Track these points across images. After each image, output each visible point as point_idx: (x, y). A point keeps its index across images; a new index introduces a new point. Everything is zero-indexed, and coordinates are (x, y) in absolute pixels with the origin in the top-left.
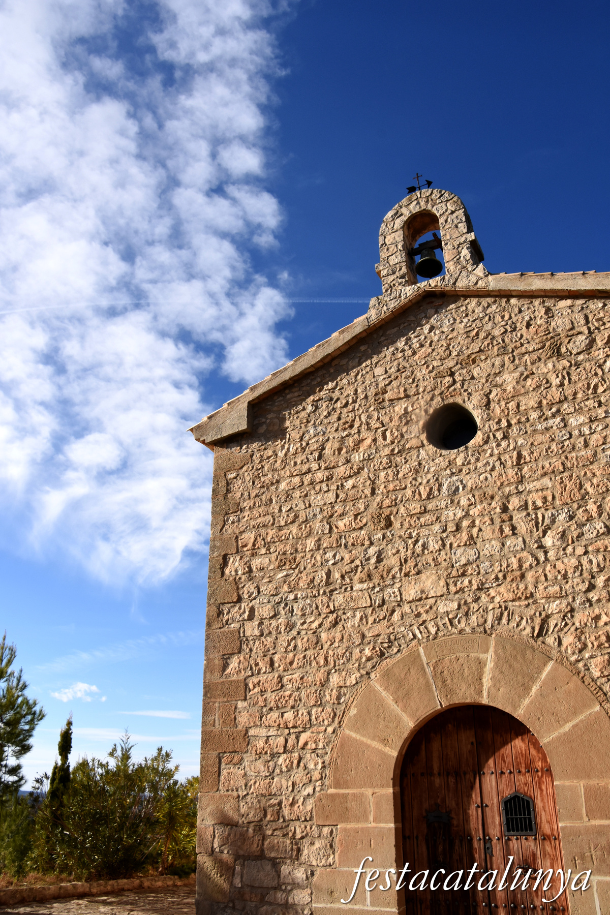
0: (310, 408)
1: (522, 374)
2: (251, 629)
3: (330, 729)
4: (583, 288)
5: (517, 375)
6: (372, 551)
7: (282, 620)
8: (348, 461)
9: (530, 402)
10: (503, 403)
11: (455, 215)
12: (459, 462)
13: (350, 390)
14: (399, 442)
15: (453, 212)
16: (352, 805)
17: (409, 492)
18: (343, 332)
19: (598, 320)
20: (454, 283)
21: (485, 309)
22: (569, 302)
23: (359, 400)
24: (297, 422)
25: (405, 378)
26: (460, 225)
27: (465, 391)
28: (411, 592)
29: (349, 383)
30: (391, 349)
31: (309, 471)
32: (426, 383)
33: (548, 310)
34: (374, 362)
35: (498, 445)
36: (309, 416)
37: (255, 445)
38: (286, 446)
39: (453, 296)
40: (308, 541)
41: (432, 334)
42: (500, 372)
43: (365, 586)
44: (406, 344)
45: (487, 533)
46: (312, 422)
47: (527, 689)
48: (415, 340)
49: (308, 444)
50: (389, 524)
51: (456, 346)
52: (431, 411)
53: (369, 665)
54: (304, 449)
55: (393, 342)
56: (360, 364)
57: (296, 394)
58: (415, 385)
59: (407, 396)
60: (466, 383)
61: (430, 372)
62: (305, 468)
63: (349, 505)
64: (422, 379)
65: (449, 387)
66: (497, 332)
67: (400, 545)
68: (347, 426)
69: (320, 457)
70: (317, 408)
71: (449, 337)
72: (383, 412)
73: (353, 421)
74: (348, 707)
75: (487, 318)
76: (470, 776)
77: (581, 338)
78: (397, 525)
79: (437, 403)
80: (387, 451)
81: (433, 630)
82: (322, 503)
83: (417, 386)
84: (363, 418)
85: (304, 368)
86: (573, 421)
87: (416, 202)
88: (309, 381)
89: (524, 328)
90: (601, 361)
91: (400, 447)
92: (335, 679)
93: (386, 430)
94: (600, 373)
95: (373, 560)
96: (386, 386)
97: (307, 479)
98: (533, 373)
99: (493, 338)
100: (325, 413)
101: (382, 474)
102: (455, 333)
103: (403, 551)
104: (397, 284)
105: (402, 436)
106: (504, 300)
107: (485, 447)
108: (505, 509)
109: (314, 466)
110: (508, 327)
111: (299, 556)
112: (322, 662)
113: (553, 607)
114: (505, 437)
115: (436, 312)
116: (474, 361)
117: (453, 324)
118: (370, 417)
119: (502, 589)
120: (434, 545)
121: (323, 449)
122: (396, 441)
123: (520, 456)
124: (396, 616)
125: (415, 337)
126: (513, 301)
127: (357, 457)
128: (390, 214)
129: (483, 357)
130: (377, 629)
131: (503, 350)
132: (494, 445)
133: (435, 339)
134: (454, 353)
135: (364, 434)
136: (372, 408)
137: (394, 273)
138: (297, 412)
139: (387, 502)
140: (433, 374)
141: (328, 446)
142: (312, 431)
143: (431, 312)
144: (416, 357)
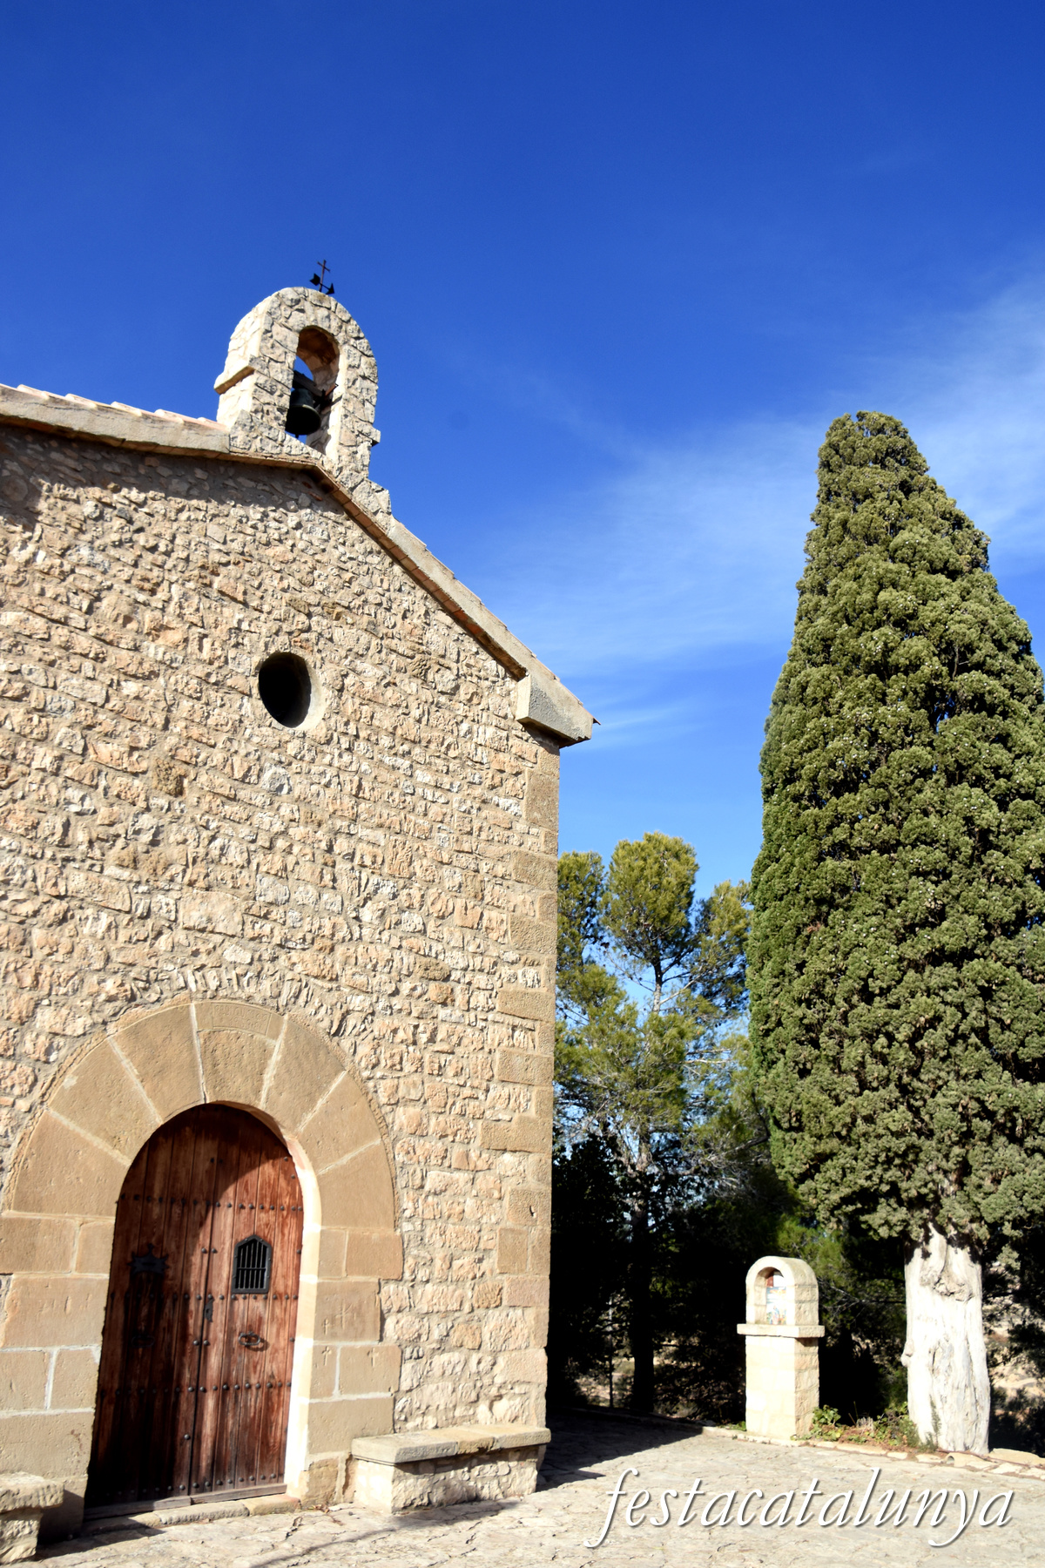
0: (89, 508)
1: (384, 677)
3: (23, 1105)
4: (476, 620)
5: (380, 673)
6: (146, 821)
8: (136, 649)
9: (385, 719)
10: (357, 701)
12: (292, 749)
13: (166, 529)
14: (220, 667)
16: (43, 1239)
17: (218, 756)
18: (189, 426)
19: (468, 666)
20: (352, 489)
21: (366, 553)
22: (448, 620)
23: (174, 555)
24: (63, 517)
25: (250, 573)
26: (367, 404)
27: (319, 651)
28: (193, 914)
29: (165, 515)
30: (239, 511)
31: (64, 622)
32: (275, 603)
33: (427, 613)
34: (211, 512)
35: (340, 756)
36: (85, 521)
38: (31, 547)
39: (337, 501)
40: (40, 750)
41: (298, 533)
42: (362, 655)
43: (126, 874)
44: (261, 520)
45: (305, 870)
46: (87, 537)
47: (313, 1101)
48: (273, 524)
49: (73, 571)
50: (179, 792)
51: (322, 578)
52: (272, 650)
53: (109, 1009)
54: (64, 576)
55: (245, 503)
56: (188, 497)
57: (72, 463)
58: (259, 593)
59: (245, 604)
60: (322, 641)
61: (284, 590)
62: (59, 612)
63: (124, 726)
64: (270, 592)
65: (302, 631)
66: (372, 596)
67: (189, 831)
68: (147, 586)
69: (90, 611)
70: (101, 517)
71: (317, 557)
72: (206, 603)
73: (158, 584)
74: (62, 1072)
75: (365, 568)
76: (200, 1207)
77: (449, 675)
78: (191, 796)
80: (201, 670)
81: (213, 984)
82: (79, 694)
83: (262, 598)
84: (176, 591)
85: (109, 432)
86: (423, 776)
87: (326, 312)
88: (98, 457)
89: (400, 616)
90: (460, 719)
91: (220, 678)
92: (46, 1018)
93: (206, 636)
94: (456, 733)
95: (146, 838)
96: (220, 564)
97: (60, 634)
98: (395, 684)
99: (365, 602)
100: (115, 537)
101: (186, 704)
102: (324, 558)
103: (192, 843)
104: (272, 416)
105: (226, 662)
106: (388, 560)
107: (325, 748)
108: (330, 849)
109: (78, 620)
110: (384, 599)
111: (16, 769)
112: (28, 981)
113: (358, 1002)
114: (349, 750)
115: (310, 507)
116: (338, 618)
117: (326, 541)
118: (185, 596)
119: (307, 955)
120: (235, 856)
121: (98, 599)
122: (216, 664)
123: (360, 787)
124: (163, 943)
125: (275, 519)
126: (397, 569)
127: (154, 650)
128: (289, 293)
129: (350, 621)
130: (131, 954)
132: (337, 752)
133: (301, 545)
134: (318, 587)
135: (170, 618)
136: (191, 585)
137: (272, 393)
138: (64, 498)
139: (184, 754)
140: (287, 596)
141: (108, 599)
142: (85, 552)
143: (304, 498)
144: (270, 552)
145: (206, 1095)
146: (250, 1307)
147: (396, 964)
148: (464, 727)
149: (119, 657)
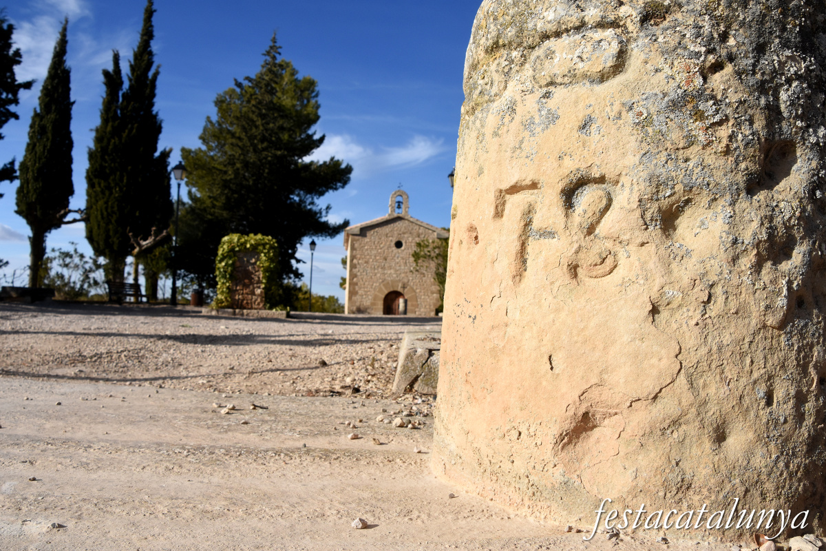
2: (359, 274)
3: (373, 292)
4: (426, 227)
5: (412, 239)
6: (383, 264)
7: (365, 273)
8: (380, 246)
9: (413, 244)
10: (409, 243)
12: (400, 252)
13: (381, 232)
14: (390, 245)
16: (376, 304)
17: (390, 255)
19: (427, 233)
21: (409, 224)
22: (423, 228)
23: (382, 234)
24: (370, 235)
25: (392, 232)
27: (403, 239)
28: (389, 272)
29: (381, 230)
30: (390, 226)
33: (419, 228)
34: (387, 227)
37: (360, 237)
38: (367, 240)
40: (371, 260)
43: (381, 270)
44: (393, 226)
45: (403, 265)
46: (373, 236)
47: (405, 290)
48: (395, 225)
50: (386, 260)
51: (402, 229)
53: (381, 283)
54: (370, 241)
55: (390, 224)
56: (384, 226)
57: (370, 229)
58: (393, 234)
59: (392, 237)
60: (403, 237)
62: (370, 245)
63: (379, 255)
64: (395, 234)
65: (400, 237)
66: (410, 229)
67: (388, 264)
68: (379, 239)
72: (387, 238)
73: (381, 238)
74: (377, 289)
75: (409, 226)
77: (423, 235)
78: (388, 260)
79: (397, 240)
80: (387, 246)
81: (392, 279)
82: (374, 253)
84: (383, 238)
85: (373, 224)
88: (373, 227)
90: (425, 240)
92: (375, 284)
93: (388, 242)
95: (383, 266)
96: (388, 233)
97: (371, 247)
98: (414, 239)
100: (376, 235)
101: (386, 250)
102: (402, 227)
106: (412, 223)
107: (404, 250)
109: (373, 245)
110: (412, 229)
111: (369, 262)
112: (372, 281)
113: (411, 278)
114: (408, 250)
116: (405, 234)
117: (401, 225)
119: (403, 274)
120: (393, 265)
121: (374, 242)
123: (410, 253)
124: (386, 276)
126: (414, 224)
127: (382, 246)
129: (407, 233)
130: (383, 277)
132: (406, 250)
133: (399, 227)
134: (402, 231)
135: (383, 242)
136: (385, 237)
138: (370, 233)
139: (386, 256)
140: (397, 233)
141: (376, 242)
142: (372, 238)
143: (399, 220)
144: (395, 229)
145: (392, 290)
149: (378, 247)
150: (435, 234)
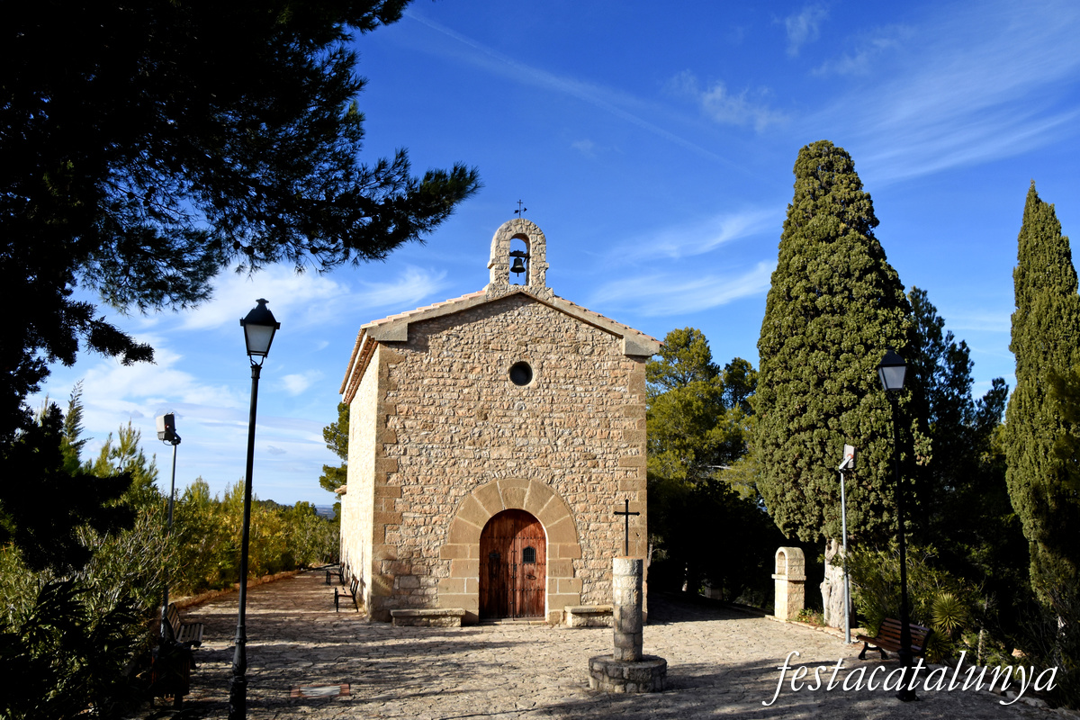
0: (444, 338)
1: (560, 357)
2: (405, 460)
3: (450, 516)
4: (598, 325)
5: (557, 357)
6: (476, 430)
7: (424, 458)
8: (466, 378)
9: (561, 373)
10: (549, 370)
11: (541, 246)
12: (524, 394)
13: (470, 335)
14: (495, 375)
15: (540, 244)
16: (459, 550)
17: (498, 404)
19: (597, 341)
20: (537, 294)
21: (548, 313)
22: (587, 326)
23: (475, 343)
24: (437, 344)
25: (502, 339)
27: (532, 357)
28: (495, 455)
29: (469, 330)
30: (496, 318)
31: (443, 377)
32: (513, 346)
33: (577, 326)
34: (486, 323)
35: (544, 391)
36: (444, 343)
37: (408, 351)
38: (429, 358)
39: (532, 300)
40: (441, 418)
41: (519, 317)
42: (550, 353)
43: (472, 447)
44: (504, 318)
45: (533, 433)
46: (446, 347)
47: (542, 505)
48: (509, 318)
49: (443, 361)
50: (486, 418)
51: (530, 330)
52: (513, 363)
53: (471, 487)
54: (440, 363)
55: (497, 314)
56: (477, 321)
57: (436, 327)
58: (506, 345)
59: (502, 350)
60: (533, 353)
61: (516, 340)
62: (440, 374)
63: (466, 403)
64: (510, 343)
65: (524, 352)
66: (552, 329)
67: (491, 430)
68: (467, 356)
69: (450, 371)
70: (449, 339)
71: (527, 323)
72: (488, 355)
73: (470, 355)
74: (459, 506)
75: (548, 319)
76: (510, 539)
77: (589, 347)
78: (490, 419)
79: (517, 359)
80: (488, 378)
81: (504, 475)
82: (449, 398)
83: (508, 346)
84: (477, 355)
86: (578, 389)
87: (520, 225)
89: (565, 332)
90: (595, 362)
91: (496, 378)
92: (453, 492)
93: (489, 366)
94: (593, 369)
95: (477, 435)
96: (491, 340)
97: (442, 381)
98: (565, 359)
99: (549, 332)
100: (454, 344)
101: (485, 390)
102: (530, 322)
103: (492, 433)
104: (503, 278)
105: (497, 372)
106: (557, 313)
107: (538, 390)
108: (543, 423)
109: (446, 375)
110: (557, 328)
111: (435, 425)
112: (446, 483)
113: (557, 472)
114: (547, 388)
115: (522, 306)
116: (538, 342)
117: (530, 316)
118: (480, 355)
119: (537, 460)
120: (508, 434)
121: (452, 366)
123: (553, 399)
124: (486, 465)
125: (509, 316)
126: (562, 314)
127: (472, 377)
128: (504, 226)
129: (543, 341)
130: (476, 470)
131: (553, 341)
132: (542, 390)
133: (520, 321)
134: (529, 334)
135: (476, 364)
136: (482, 351)
137: (502, 269)
138: (436, 338)
139: (486, 406)
140: (517, 342)
141: (455, 365)
142: (445, 353)
143: (520, 303)
144: (509, 328)
145: (505, 507)
146: (529, 567)
147: (573, 456)
148: (597, 365)
149: (462, 382)
150: (622, 343)
